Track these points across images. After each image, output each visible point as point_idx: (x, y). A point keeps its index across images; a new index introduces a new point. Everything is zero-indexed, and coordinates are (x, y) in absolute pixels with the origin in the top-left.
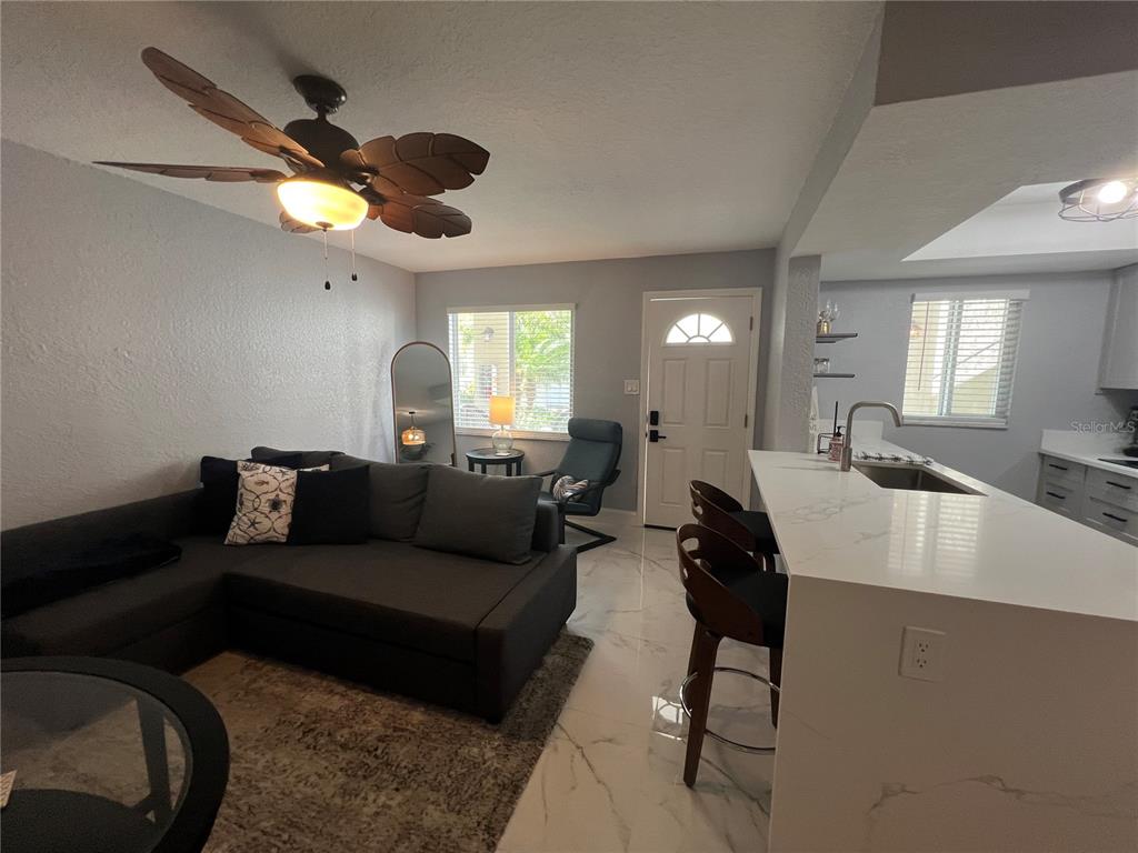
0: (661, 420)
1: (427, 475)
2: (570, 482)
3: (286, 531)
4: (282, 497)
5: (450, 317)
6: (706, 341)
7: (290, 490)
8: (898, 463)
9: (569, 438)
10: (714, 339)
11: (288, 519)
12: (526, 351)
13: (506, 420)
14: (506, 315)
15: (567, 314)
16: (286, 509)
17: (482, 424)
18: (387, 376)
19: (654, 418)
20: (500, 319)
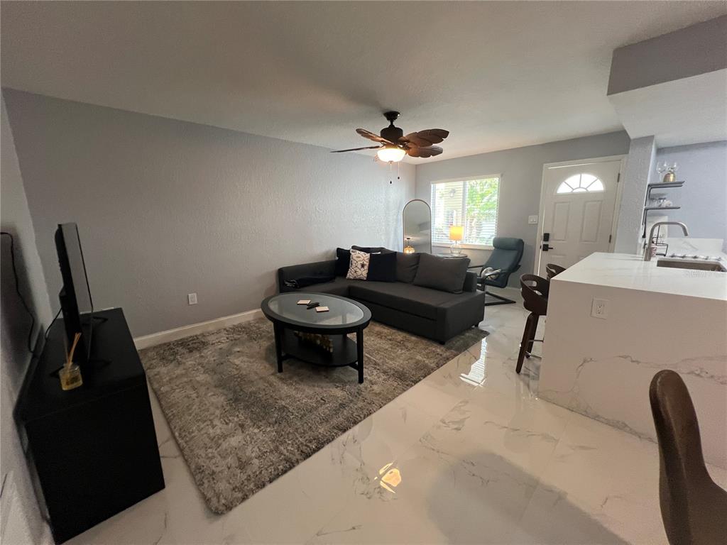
0: (551, 237)
1: (419, 257)
2: (491, 270)
3: (366, 276)
4: (365, 263)
5: (432, 185)
6: (585, 190)
7: (368, 261)
8: (696, 259)
9: (494, 248)
10: (591, 189)
11: (367, 271)
12: (477, 201)
13: (457, 238)
14: (461, 183)
15: (496, 181)
16: (366, 267)
17: (446, 241)
18: (401, 217)
19: (546, 237)
20: (458, 185)
